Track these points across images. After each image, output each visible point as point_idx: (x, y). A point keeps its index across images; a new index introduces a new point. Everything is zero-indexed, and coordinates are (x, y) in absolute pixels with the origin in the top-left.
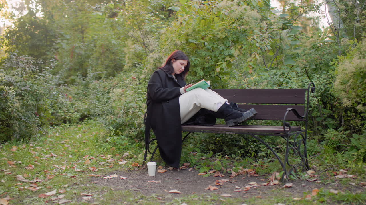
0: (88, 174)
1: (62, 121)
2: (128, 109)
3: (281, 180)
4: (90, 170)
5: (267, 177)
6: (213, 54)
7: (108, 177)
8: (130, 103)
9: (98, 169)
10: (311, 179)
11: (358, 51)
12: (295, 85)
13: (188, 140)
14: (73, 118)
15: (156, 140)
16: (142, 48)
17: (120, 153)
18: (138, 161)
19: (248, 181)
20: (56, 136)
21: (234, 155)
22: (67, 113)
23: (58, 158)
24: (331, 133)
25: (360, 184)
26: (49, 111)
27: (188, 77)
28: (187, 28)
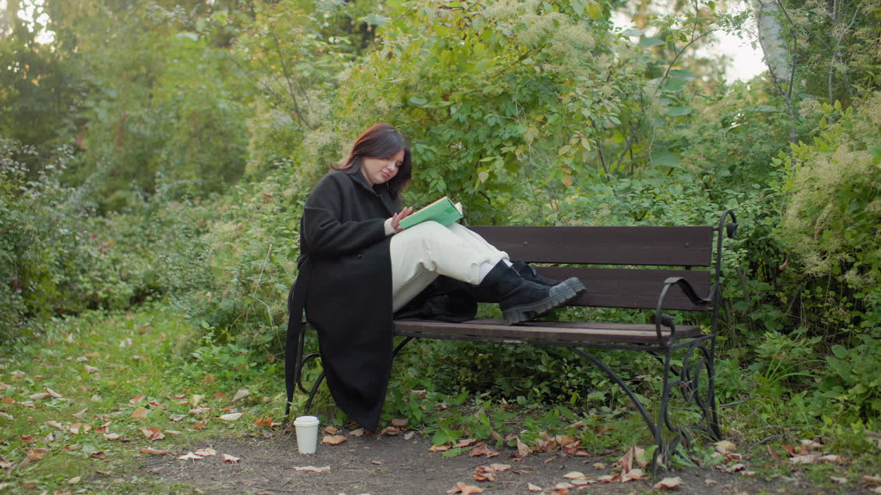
0: (137, 448)
1: (87, 303)
2: (250, 274)
3: (650, 467)
4: (143, 437)
5: (612, 459)
6: (470, 137)
7: (191, 455)
8: (254, 259)
9: (166, 434)
10: (728, 467)
11: (846, 132)
12: (679, 217)
13: (405, 357)
14: (116, 297)
15: (320, 358)
16: (292, 121)
17: (226, 390)
18: (272, 412)
19: (562, 469)
20: (67, 344)
21: (523, 397)
22: (99, 282)
23: (63, 402)
24: (772, 343)
25: (861, 482)
26: (52, 278)
27: (406, 194)
28: (406, 68)
